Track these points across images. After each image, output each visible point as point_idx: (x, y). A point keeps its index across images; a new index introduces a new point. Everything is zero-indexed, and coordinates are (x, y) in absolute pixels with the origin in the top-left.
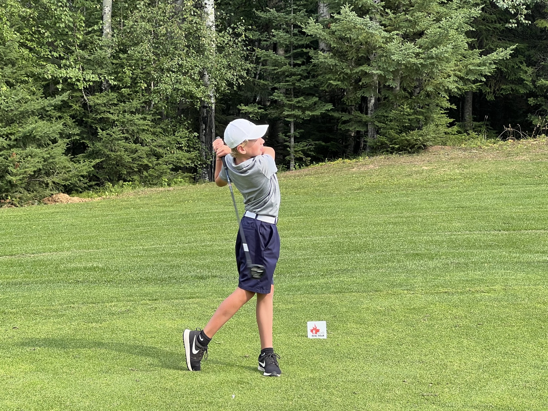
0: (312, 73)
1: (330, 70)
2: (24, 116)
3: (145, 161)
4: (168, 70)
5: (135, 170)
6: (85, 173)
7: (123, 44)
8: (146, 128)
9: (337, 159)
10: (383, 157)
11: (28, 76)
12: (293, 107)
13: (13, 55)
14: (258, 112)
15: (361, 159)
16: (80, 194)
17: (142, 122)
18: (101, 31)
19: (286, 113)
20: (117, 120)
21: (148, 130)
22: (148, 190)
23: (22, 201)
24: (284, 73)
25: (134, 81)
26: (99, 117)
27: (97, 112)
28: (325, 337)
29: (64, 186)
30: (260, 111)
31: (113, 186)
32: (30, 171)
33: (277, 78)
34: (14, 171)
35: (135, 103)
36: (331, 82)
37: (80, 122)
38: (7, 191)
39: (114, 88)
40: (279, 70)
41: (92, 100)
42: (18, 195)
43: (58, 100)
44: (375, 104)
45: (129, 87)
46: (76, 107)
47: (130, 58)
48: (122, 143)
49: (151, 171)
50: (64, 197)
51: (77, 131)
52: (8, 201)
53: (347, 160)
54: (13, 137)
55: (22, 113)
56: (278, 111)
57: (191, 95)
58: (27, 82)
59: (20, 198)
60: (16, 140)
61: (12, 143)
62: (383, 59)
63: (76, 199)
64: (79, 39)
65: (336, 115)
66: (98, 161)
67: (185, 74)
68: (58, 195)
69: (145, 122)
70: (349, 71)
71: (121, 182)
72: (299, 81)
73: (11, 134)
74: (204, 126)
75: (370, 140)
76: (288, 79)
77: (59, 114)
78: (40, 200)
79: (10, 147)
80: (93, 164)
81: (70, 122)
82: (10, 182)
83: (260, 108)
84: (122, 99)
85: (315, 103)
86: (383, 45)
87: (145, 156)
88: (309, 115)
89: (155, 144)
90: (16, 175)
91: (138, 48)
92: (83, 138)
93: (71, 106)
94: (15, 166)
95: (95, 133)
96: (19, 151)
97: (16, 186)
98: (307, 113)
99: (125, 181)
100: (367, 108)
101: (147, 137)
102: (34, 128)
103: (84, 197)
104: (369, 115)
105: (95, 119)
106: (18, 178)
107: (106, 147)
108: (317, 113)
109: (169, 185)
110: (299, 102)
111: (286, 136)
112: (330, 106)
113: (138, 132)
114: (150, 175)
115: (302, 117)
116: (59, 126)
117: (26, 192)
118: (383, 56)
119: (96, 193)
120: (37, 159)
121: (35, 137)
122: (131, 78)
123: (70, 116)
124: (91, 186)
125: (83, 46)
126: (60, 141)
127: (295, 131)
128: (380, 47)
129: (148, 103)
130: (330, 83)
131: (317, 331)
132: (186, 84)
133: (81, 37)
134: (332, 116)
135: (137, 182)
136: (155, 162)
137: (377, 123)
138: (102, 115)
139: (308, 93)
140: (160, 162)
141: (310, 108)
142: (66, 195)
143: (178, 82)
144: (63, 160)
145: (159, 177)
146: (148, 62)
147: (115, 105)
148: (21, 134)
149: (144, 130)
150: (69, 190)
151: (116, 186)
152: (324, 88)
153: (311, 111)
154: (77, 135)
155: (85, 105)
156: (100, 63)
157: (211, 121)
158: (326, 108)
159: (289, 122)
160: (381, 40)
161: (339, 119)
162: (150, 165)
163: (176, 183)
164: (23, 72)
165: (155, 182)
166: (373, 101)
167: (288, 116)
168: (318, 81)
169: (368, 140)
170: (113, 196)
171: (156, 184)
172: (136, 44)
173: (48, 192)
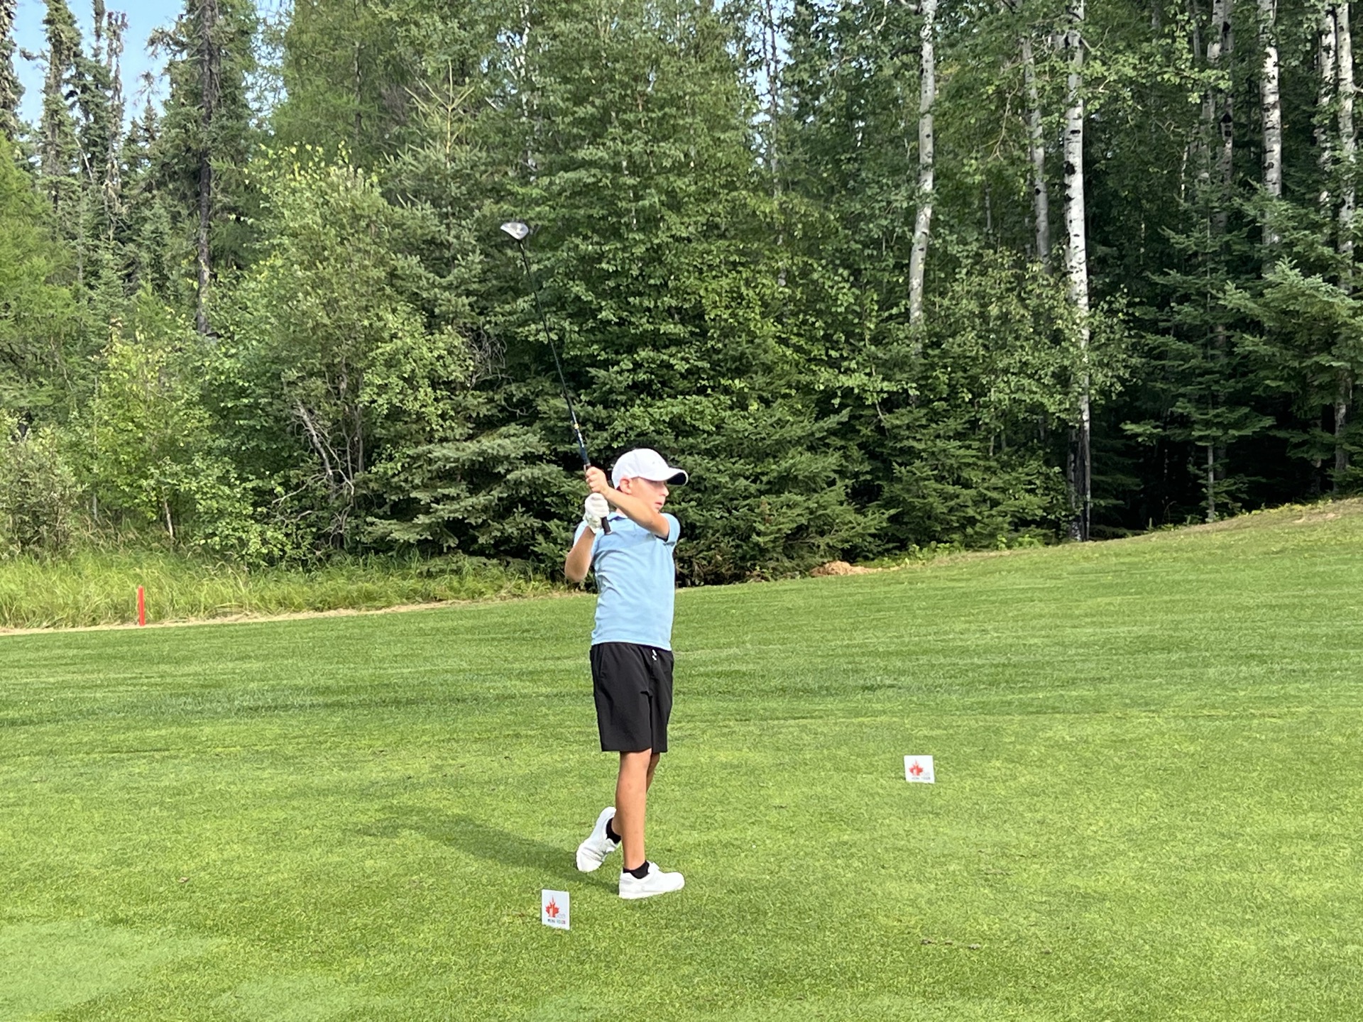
0: (1242, 369)
1: (1268, 363)
2: (779, 449)
3: (971, 512)
4: (1006, 371)
5: (956, 525)
6: (873, 531)
7: (936, 334)
8: (971, 460)
9: (1283, 504)
10: (1356, 500)
11: (790, 387)
12: (1207, 424)
14: (1151, 434)
15: (1320, 503)
16: (868, 563)
17: (962, 452)
19: (1196, 434)
20: (924, 450)
21: (975, 464)
22: (970, 555)
23: (777, 573)
24: (1193, 369)
25: (953, 388)
26: (898, 445)
27: (896, 438)
28: (932, 781)
29: (842, 550)
30: (1155, 431)
31: (921, 549)
32: (787, 528)
33: (1185, 378)
34: (762, 528)
35: (954, 424)
36: (1268, 382)
37: (872, 456)
38: (753, 558)
39: (924, 402)
40: (1186, 366)
41: (887, 420)
42: (772, 564)
43: (832, 421)
44: (1347, 416)
45: (945, 400)
46: (866, 431)
47: (945, 354)
48: (933, 484)
49: (978, 527)
50: (841, 567)
51: (866, 467)
52: (755, 573)
53: (1298, 507)
54: (765, 479)
55: (778, 442)
56: (1187, 432)
57: (1037, 408)
58: (789, 396)
59: (774, 569)
60: (769, 482)
61: (763, 487)
62: (1351, 342)
63: (859, 570)
65: (1282, 434)
66: (892, 512)
67: (1030, 376)
68: (833, 565)
69: (970, 452)
70: (1296, 364)
71: (933, 544)
72: (1217, 382)
73: (763, 474)
74: (1072, 457)
75: (1336, 474)
76: (1199, 379)
77: (843, 443)
78: (806, 571)
79: (761, 493)
80: (886, 516)
81: (856, 453)
82: (757, 544)
83: (1155, 427)
84: (934, 417)
85: (1246, 416)
86: (1348, 320)
87: (970, 503)
88: (1234, 437)
89: (986, 485)
90: (765, 534)
91: (959, 339)
92: (878, 478)
93: (859, 431)
94: (764, 521)
95: (889, 469)
96: (773, 498)
97: (767, 550)
98: (1231, 432)
99: (939, 541)
100: (1333, 422)
101: (974, 476)
102: (794, 465)
103: (875, 567)
104: (1337, 434)
105: (894, 449)
106: (767, 539)
107: (909, 491)
108: (1247, 432)
109: (1009, 547)
110: (1217, 416)
111: (1199, 469)
112: (1268, 421)
113: (959, 468)
114: (976, 533)
115: (1223, 439)
116: (833, 460)
117: (785, 559)
118: (1351, 338)
119: (894, 560)
120: (798, 511)
121: (796, 477)
122: (949, 385)
123: (858, 445)
124: (888, 550)
125: (876, 341)
126: (839, 483)
127: (1215, 460)
128: (1345, 324)
129: (974, 424)
130: (1268, 386)
131: (920, 770)
132: (1031, 392)
133: (872, 326)
134: (1275, 437)
135: (956, 544)
136: (986, 513)
137: (1347, 447)
138: (906, 443)
139: (1234, 401)
140: (994, 512)
141: (1237, 425)
142: (846, 565)
143: (1020, 389)
144: (847, 513)
145: (992, 535)
146: (974, 359)
147: (924, 427)
148: (775, 474)
149: (969, 465)
150: (851, 555)
151: (925, 550)
152: (1259, 392)
153: (1239, 429)
154: (867, 473)
155: (880, 429)
156: (901, 364)
157: (1083, 447)
158: (1262, 424)
159: (1205, 448)
160: (1345, 313)
161: (1287, 440)
162: (979, 517)
163: (1021, 544)
165: (985, 543)
166: (1343, 411)
167: (1200, 438)
168: (1249, 381)
170: (918, 565)
171: (987, 547)
172: (953, 335)
173: (818, 559)
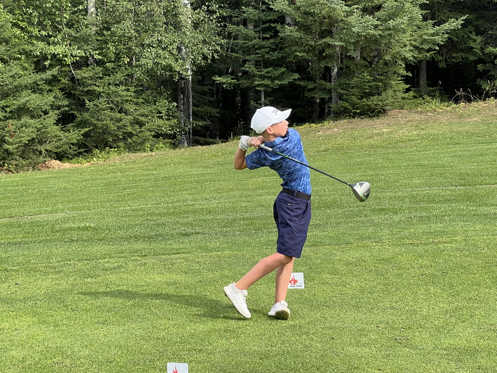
0: (280, 46)
1: (296, 42)
2: (18, 89)
3: (129, 129)
4: (149, 46)
5: (121, 137)
6: (75, 141)
7: (106, 22)
8: (129, 98)
9: (305, 124)
10: (346, 121)
11: (21, 54)
12: (263, 77)
13: (7, 34)
14: (231, 83)
15: (326, 123)
16: (71, 161)
17: (125, 93)
18: (86, 10)
19: (257, 83)
20: (103, 92)
21: (131, 101)
22: (132, 156)
23: (18, 168)
24: (254, 46)
25: (118, 57)
26: (86, 89)
27: (84, 85)
28: (303, 287)
29: (56, 153)
30: (233, 81)
31: (101, 152)
32: (25, 140)
33: (247, 51)
34: (11, 140)
35: (119, 76)
36: (297, 53)
37: (69, 95)
38: (4, 159)
39: (99, 63)
40: (250, 44)
41: (79, 74)
42: (14, 162)
43: (48, 74)
44: (338, 73)
45: (113, 62)
46: (65, 81)
47: (113, 34)
48: (108, 112)
49: (134, 138)
50: (56, 163)
51: (66, 102)
52: (5, 168)
53: (313, 125)
54: (8, 110)
55: (16, 87)
56: (250, 81)
57: (169, 68)
58: (20, 59)
59: (16, 165)
60: (11, 112)
61: (8, 115)
62: (344, 31)
63: (67, 165)
64: (65, 18)
65: (302, 83)
66: (86, 130)
67: (164, 49)
68: (51, 162)
69: (129, 93)
70: (313, 43)
71: (107, 148)
72: (268, 53)
73: (7, 106)
74: (182, 96)
75: (333, 106)
76: (257, 51)
77: (50, 88)
78: (34, 166)
79: (6, 118)
80: (82, 132)
81: (59, 94)
82: (7, 150)
83: (233, 79)
84: (107, 73)
85: (283, 73)
86: (344, 18)
87: (129, 124)
88: (278, 84)
89: (138, 113)
90: (12, 144)
91: (121, 26)
92: (72, 109)
93: (60, 80)
94: (12, 136)
95: (83, 105)
96: (15, 122)
97: (12, 154)
98: (276, 82)
99: (111, 147)
100: (330, 77)
101: (130, 107)
102: (28, 101)
103: (74, 163)
104: (333, 83)
105: (82, 91)
106: (14, 146)
107: (93, 117)
108: (285, 82)
109: (151, 150)
110: (268, 72)
111: (257, 104)
112: (297, 76)
113: (122, 103)
114: (134, 142)
115: (271, 86)
116: (50, 98)
117: (21, 160)
118: (344, 28)
119: (85, 159)
120: (31, 130)
121: (28, 109)
122: (115, 53)
123: (60, 89)
124: (80, 153)
125: (70, 25)
126: (51, 113)
127: (265, 99)
128: (342, 20)
129: (130, 76)
130: (296, 55)
131: (296, 282)
132: (165, 58)
133: (67, 17)
134: (299, 84)
135: (122, 149)
136: (138, 130)
137: (339, 90)
138: (89, 88)
139: (276, 64)
140: (143, 129)
141: (279, 78)
142: (58, 162)
143: (158, 56)
144: (54, 130)
145: (142, 143)
146: (130, 38)
147: (101, 78)
148: (15, 107)
149: (127, 101)
150: (60, 157)
151: (103, 152)
152: (291, 59)
153: (280, 80)
154: (66, 106)
155: (73, 79)
156: (85, 40)
157: (188, 91)
158: (293, 77)
159: (260, 91)
160: (342, 14)
161: (305, 87)
162: (134, 132)
163: (157, 149)
164: (16, 50)
165: (138, 148)
166: (336, 70)
167: (258, 85)
168: (286, 53)
169: (332, 106)
170: (101, 162)
171: (139, 150)
172: (118, 22)
173: (41, 158)
